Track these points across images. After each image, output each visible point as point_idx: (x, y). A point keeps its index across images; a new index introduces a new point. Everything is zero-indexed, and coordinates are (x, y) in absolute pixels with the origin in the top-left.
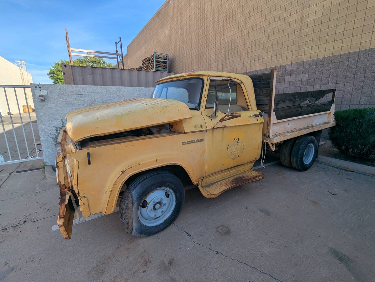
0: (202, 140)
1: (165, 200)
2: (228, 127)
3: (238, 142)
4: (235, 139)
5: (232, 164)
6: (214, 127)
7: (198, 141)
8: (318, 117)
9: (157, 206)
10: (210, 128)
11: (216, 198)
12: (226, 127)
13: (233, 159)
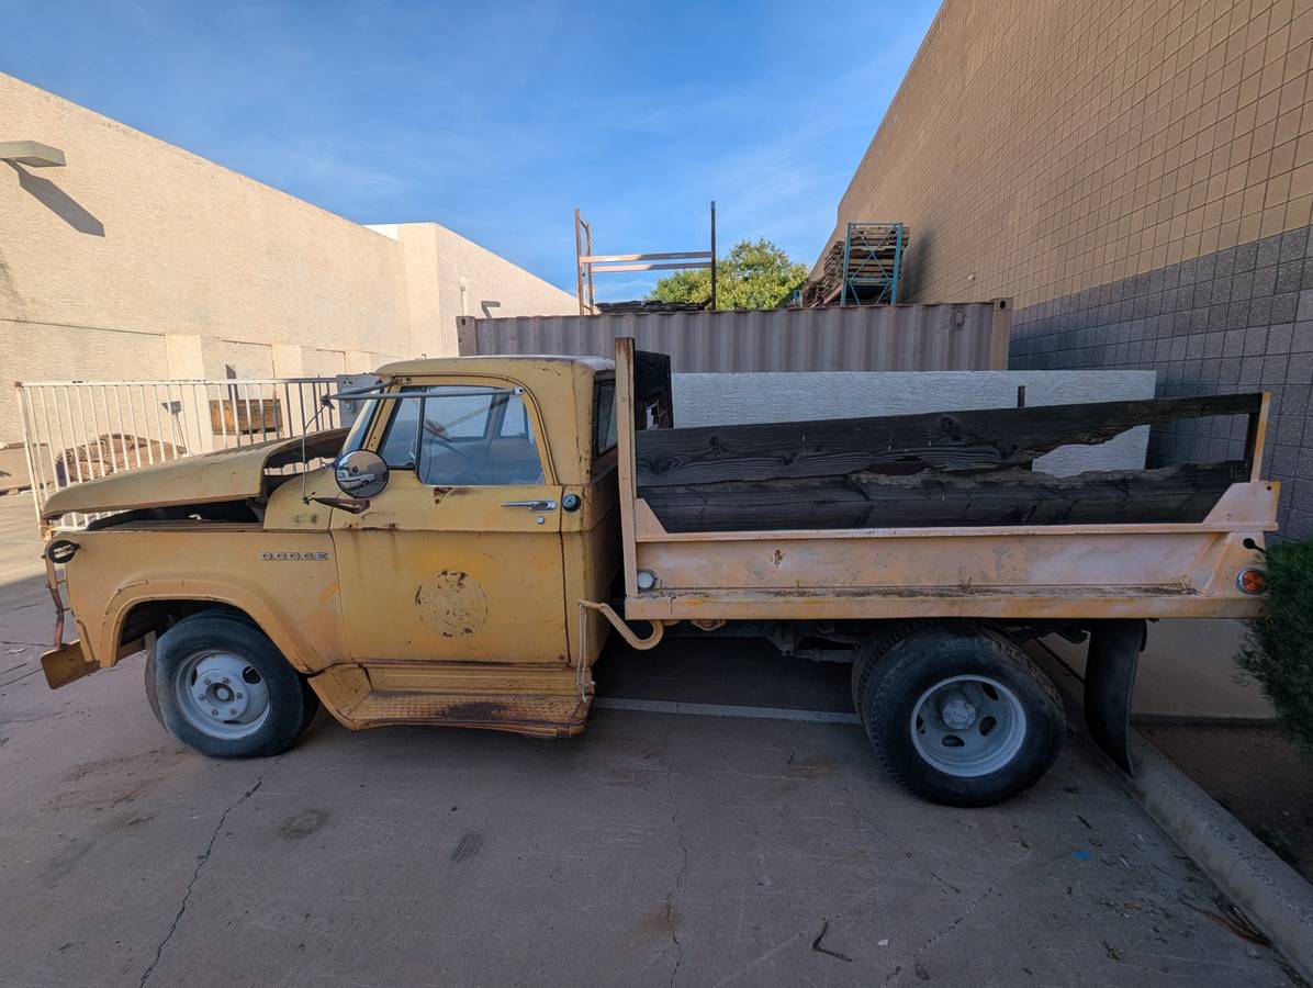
0: (324, 556)
1: (238, 686)
2: (403, 531)
3: (460, 584)
4: (445, 573)
5: (449, 650)
6: (354, 526)
7: (309, 556)
8: (1079, 548)
9: (223, 693)
10: (341, 526)
11: (355, 731)
12: (397, 530)
13: (445, 634)
